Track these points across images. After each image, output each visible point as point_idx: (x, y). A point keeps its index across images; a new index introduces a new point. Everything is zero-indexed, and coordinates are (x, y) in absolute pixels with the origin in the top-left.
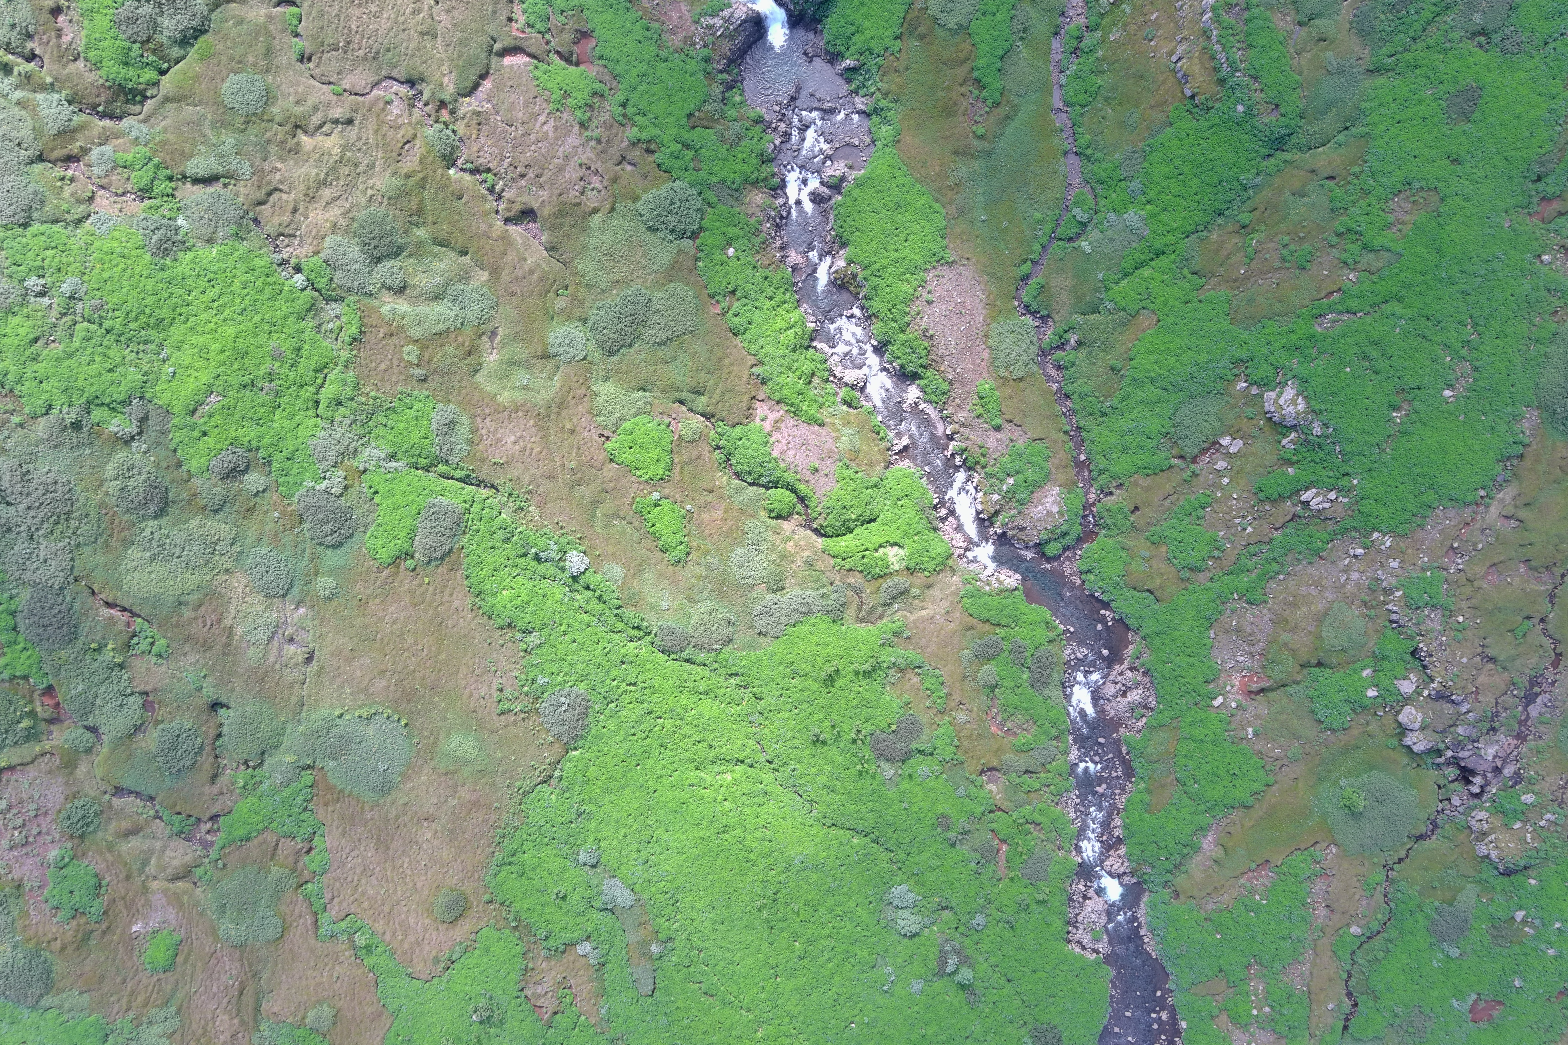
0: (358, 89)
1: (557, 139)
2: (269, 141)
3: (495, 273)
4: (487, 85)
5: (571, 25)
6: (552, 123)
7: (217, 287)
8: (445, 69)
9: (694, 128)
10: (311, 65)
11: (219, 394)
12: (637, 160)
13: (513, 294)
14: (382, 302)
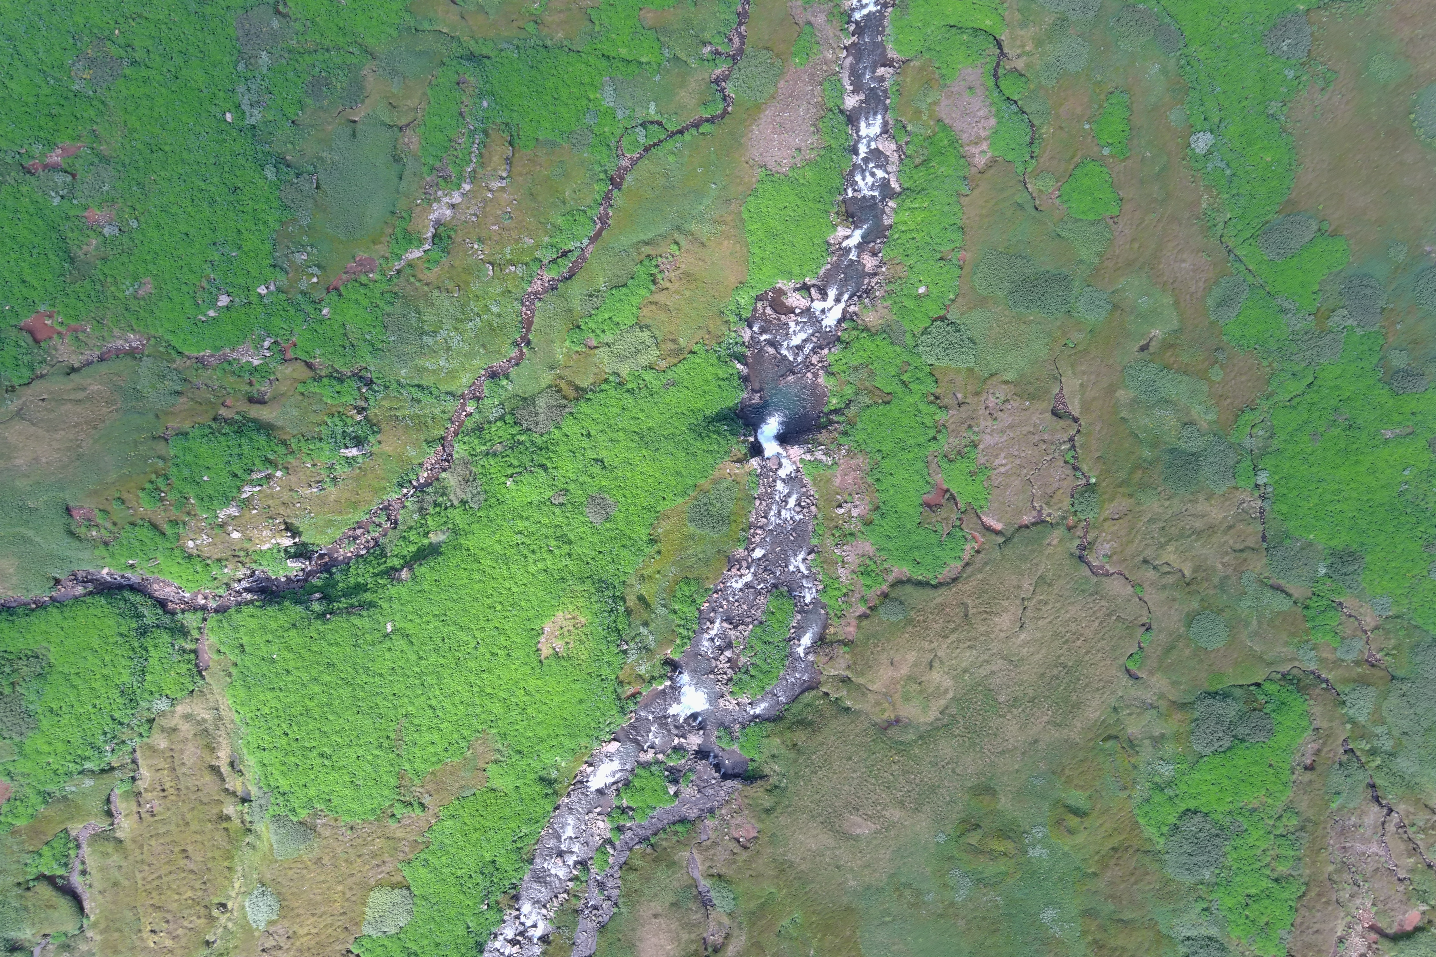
0: (1122, 581)
1: (1001, 449)
2: (1215, 587)
3: (1111, 390)
4: (1026, 519)
5: (934, 518)
6: (997, 462)
7: (1329, 508)
8: (1050, 550)
9: (890, 394)
10: (1145, 620)
11: (1383, 434)
12: (951, 396)
13: (1109, 367)
14: (1210, 423)
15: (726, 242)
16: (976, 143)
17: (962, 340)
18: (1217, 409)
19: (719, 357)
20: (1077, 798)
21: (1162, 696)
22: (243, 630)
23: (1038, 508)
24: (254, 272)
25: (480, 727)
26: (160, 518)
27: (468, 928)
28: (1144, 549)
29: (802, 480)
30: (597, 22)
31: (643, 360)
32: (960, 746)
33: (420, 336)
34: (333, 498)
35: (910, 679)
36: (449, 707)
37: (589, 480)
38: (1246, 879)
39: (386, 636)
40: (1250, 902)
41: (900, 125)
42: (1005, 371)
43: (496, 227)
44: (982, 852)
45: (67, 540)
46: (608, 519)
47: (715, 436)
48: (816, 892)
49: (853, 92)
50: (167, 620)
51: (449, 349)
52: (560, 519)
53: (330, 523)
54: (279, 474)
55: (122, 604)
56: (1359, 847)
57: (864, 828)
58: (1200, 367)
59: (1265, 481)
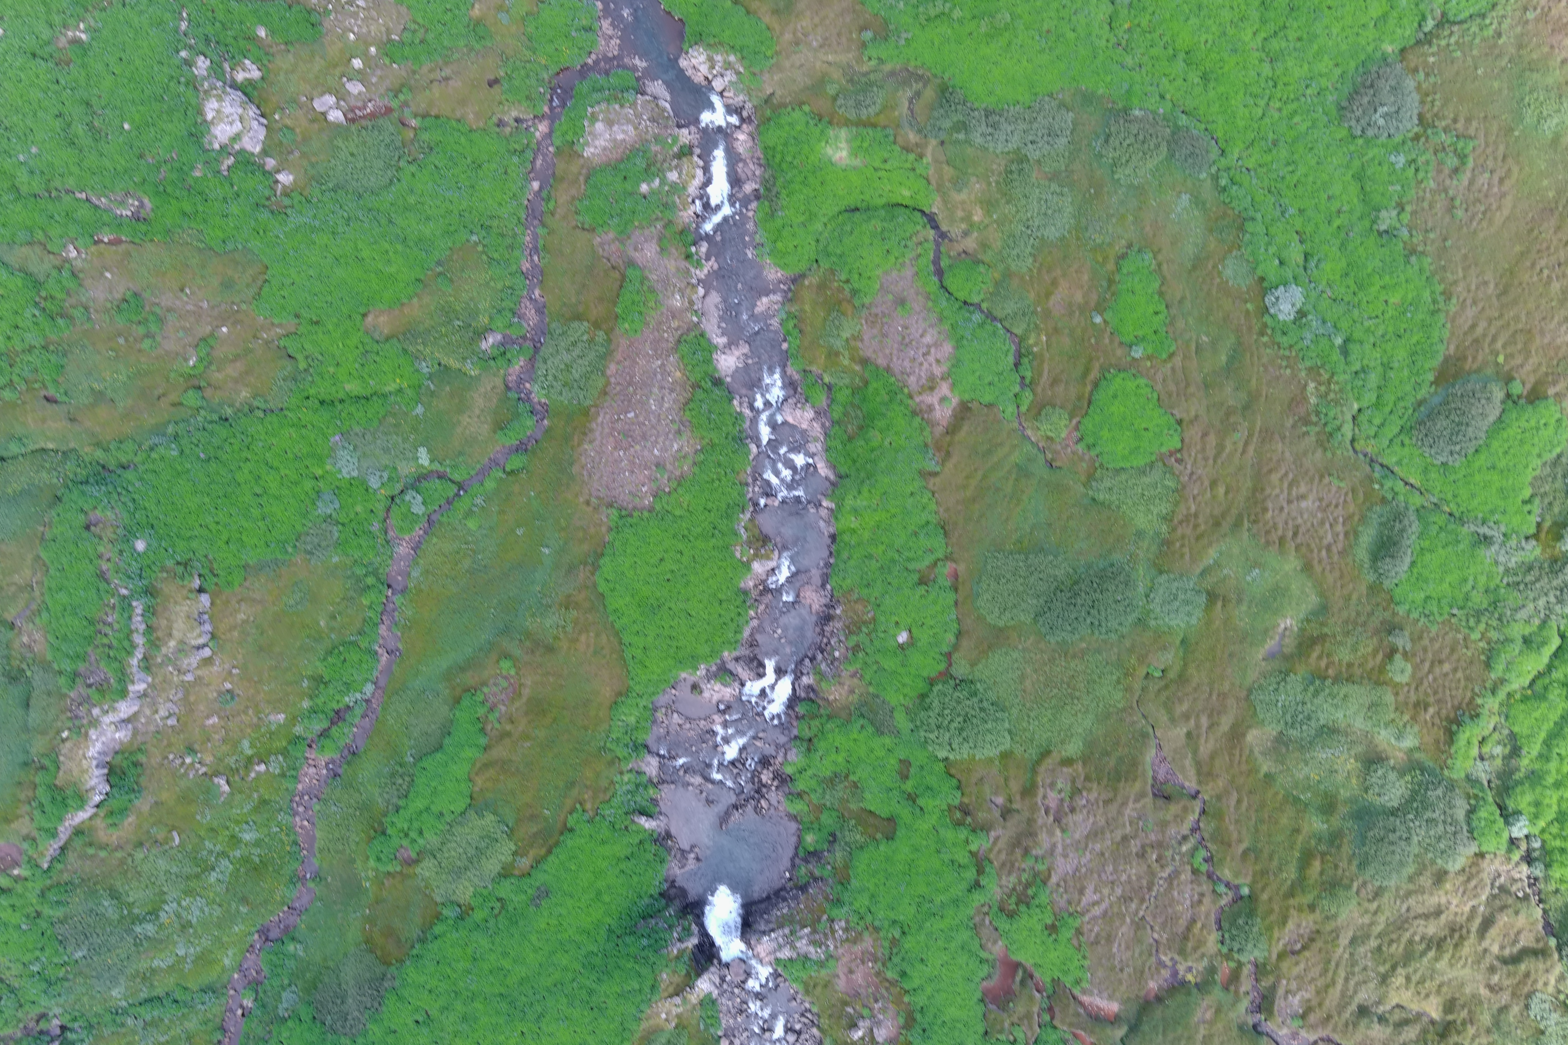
1: (1087, 878)
3: (1236, 735)
4: (1155, 987)
5: (1008, 1020)
6: (1085, 901)
9: (890, 819)
12: (987, 804)
15: (583, 638)
16: (932, 389)
17: (982, 709)
18: (1416, 728)
19: (613, 825)
23: (1169, 963)
28: (1355, 992)
30: (300, 357)
31: (492, 865)
33: (130, 929)
41: (811, 380)
42: (1063, 742)
43: (215, 720)
47: (629, 965)
49: (729, 345)
51: (185, 926)
58: (1371, 664)
59: (1525, 831)
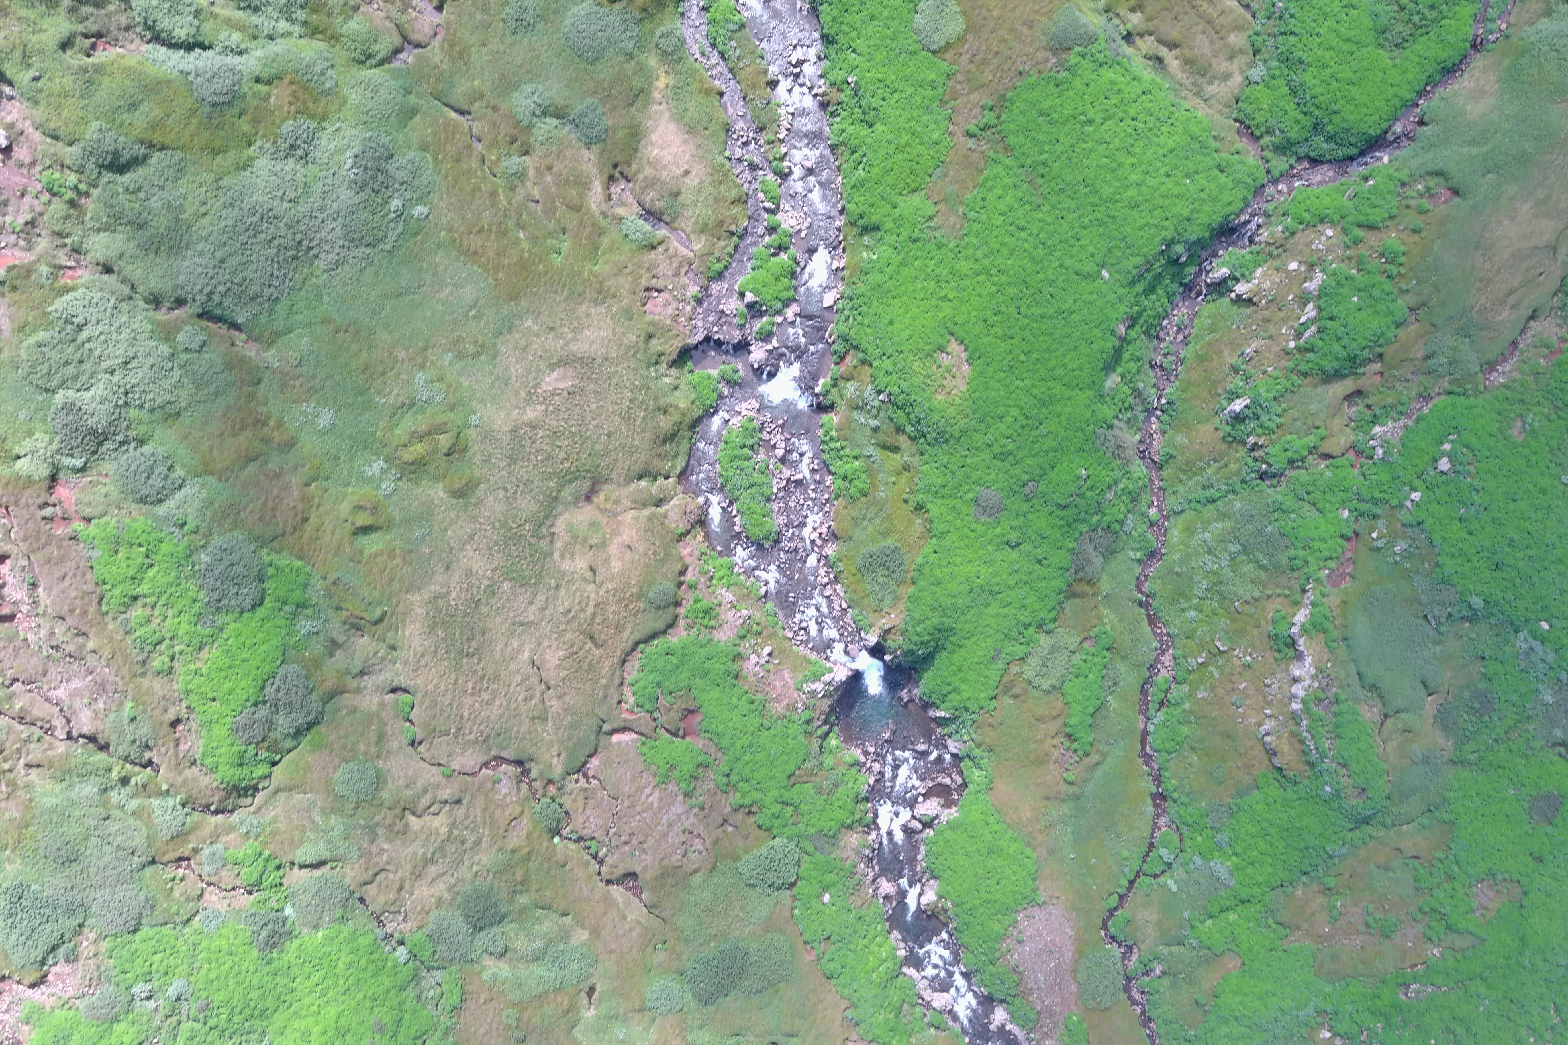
0: (468, 769)
1: (660, 808)
2: (377, 824)
3: (595, 932)
4: (595, 762)
5: (680, 704)
6: (657, 794)
7: (322, 972)
8: (554, 751)
9: (793, 787)
10: (421, 748)
12: (738, 824)
13: (612, 952)
14: (484, 968)
15: (1029, 815)
17: (762, 880)
18: (487, 986)
19: (966, 710)
20: (372, 544)
21: (358, 691)
22: (1231, 186)
23: (591, 780)
24: (1435, 507)
25: (966, 239)
26: (1372, 239)
27: (854, 51)
28: (467, 812)
29: (818, 653)
30: (1274, 926)
31: (1034, 661)
32: (516, 516)
33: (1245, 548)
34: (1226, 353)
35: (603, 545)
36: (1007, 239)
37: (1015, 523)
38: (165, 580)
39: (1104, 265)
40: (147, 561)
41: (942, 1026)
42: (704, 881)
43: (1242, 687)
44: (429, 433)
45: (1440, 166)
46: (976, 501)
47: (925, 638)
48: (556, 292)
49: (1003, 1026)
50: (1302, 150)
51: (1210, 551)
52: (1017, 471)
53: (1212, 329)
54: (1292, 344)
55: (1353, 140)
56: (77, 684)
57: (552, 381)
58: (529, 1011)
59: (398, 954)
